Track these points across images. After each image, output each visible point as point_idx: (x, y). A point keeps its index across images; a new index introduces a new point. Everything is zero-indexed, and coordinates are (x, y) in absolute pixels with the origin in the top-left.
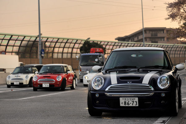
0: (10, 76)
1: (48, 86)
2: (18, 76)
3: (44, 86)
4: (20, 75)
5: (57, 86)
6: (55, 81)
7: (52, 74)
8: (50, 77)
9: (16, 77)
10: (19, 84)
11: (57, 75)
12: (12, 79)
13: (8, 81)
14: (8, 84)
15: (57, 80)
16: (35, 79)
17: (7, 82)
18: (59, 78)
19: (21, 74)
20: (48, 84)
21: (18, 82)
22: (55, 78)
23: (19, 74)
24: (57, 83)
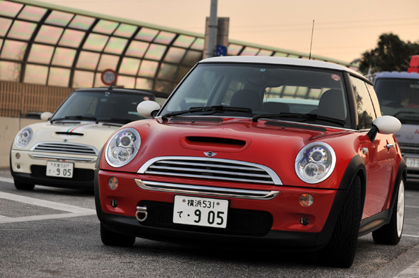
0: (30, 131)
1: (221, 223)
2: (71, 134)
3: (184, 213)
4: (84, 127)
5: (298, 227)
6: (277, 181)
7: (261, 122)
8: (239, 143)
9: (60, 139)
10: (70, 175)
11: (299, 139)
12: (40, 148)
13: (18, 156)
14: (15, 169)
15: (301, 172)
16: (122, 155)
17: (14, 160)
18: (317, 157)
19: (94, 124)
20: (223, 206)
21: (71, 167)
22: (282, 160)
23: (83, 122)
24: (296, 198)
